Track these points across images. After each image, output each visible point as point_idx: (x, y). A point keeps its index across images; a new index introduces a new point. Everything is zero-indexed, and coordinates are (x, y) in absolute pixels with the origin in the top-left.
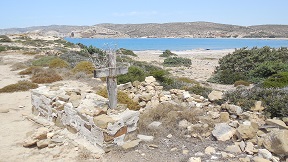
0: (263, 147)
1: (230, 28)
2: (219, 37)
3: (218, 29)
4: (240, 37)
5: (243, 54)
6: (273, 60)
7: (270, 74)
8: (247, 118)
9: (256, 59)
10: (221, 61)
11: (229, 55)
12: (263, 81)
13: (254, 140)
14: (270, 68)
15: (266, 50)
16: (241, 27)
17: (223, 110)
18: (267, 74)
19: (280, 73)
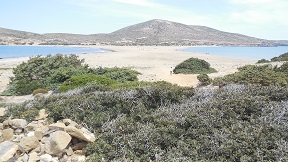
0: (45, 153)
1: (24, 35)
2: (13, 45)
3: (10, 35)
4: (36, 44)
5: (38, 62)
6: (66, 66)
7: (65, 79)
8: (31, 129)
9: (52, 67)
10: (15, 71)
11: (24, 64)
12: (59, 86)
13: (37, 149)
14: (64, 73)
15: (59, 58)
16: (35, 34)
17: (6, 127)
18: (62, 79)
19: (73, 77)
